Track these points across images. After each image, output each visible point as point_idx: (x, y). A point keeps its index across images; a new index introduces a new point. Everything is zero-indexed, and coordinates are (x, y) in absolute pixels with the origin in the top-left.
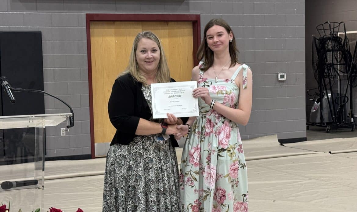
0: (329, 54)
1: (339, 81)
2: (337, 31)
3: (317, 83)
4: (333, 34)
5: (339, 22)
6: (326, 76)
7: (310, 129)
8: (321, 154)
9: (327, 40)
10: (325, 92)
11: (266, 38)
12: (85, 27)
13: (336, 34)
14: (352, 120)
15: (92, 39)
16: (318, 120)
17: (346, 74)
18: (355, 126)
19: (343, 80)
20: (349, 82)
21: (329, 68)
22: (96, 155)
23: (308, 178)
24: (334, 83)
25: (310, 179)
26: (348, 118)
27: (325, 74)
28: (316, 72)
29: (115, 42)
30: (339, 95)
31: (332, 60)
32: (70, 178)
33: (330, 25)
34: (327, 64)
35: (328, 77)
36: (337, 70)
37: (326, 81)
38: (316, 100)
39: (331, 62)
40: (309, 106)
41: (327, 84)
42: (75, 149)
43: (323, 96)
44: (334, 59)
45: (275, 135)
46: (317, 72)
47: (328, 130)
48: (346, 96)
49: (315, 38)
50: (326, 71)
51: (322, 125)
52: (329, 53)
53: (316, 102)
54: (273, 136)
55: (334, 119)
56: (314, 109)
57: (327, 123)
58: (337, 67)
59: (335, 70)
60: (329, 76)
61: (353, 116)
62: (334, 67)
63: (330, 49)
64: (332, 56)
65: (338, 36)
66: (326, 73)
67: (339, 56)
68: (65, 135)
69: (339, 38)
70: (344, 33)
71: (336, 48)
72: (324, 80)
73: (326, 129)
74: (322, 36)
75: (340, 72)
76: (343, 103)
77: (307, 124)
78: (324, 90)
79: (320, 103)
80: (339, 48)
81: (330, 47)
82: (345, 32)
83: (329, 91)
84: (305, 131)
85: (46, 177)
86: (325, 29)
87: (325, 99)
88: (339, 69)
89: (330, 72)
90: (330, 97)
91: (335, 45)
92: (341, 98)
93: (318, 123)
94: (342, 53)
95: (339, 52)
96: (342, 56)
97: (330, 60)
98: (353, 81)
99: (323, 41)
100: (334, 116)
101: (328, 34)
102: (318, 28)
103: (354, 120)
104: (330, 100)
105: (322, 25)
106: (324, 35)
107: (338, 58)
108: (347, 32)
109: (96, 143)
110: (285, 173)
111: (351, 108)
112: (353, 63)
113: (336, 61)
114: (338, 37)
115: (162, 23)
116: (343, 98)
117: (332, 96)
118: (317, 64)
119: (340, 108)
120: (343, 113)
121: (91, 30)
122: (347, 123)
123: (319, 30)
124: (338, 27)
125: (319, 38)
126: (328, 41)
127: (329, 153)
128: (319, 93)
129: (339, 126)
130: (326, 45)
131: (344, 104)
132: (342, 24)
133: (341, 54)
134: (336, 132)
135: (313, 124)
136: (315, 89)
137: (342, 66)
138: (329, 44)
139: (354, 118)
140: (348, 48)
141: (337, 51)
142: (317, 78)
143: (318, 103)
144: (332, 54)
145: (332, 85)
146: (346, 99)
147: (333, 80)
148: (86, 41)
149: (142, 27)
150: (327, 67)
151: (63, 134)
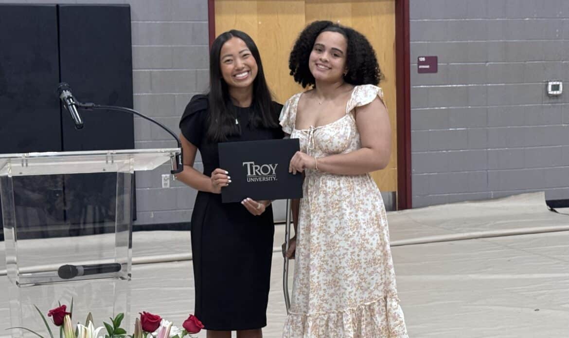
11: (527, 19)
15: (218, 18)
29: (258, 24)
42: (185, 212)
45: (540, 192)
54: (536, 193)
85: (134, 260)
148: (207, 22)
151: (166, 184)
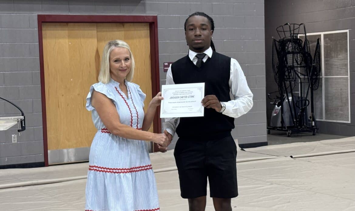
0: (290, 57)
1: (300, 84)
2: (297, 33)
3: (278, 86)
4: (293, 36)
5: (300, 24)
6: (286, 79)
7: (271, 133)
8: (283, 159)
9: (287, 43)
10: (285, 95)
11: (225, 40)
12: (37, 29)
13: (296, 36)
14: (313, 124)
15: (45, 42)
16: (279, 124)
17: (306, 77)
18: (316, 129)
19: (303, 83)
20: (310, 85)
21: (289, 71)
22: (50, 162)
23: (269, 183)
24: (295, 86)
25: (272, 184)
26: (309, 122)
27: (285, 77)
28: (276, 75)
29: (69, 44)
30: (300, 98)
31: (292, 62)
32: (22, 187)
33: (290, 26)
34: (287, 67)
35: (288, 80)
36: (297, 73)
37: (286, 84)
38: (277, 104)
39: (292, 65)
40: (269, 110)
41: (288, 88)
42: (27, 157)
43: (284, 99)
44: (295, 61)
46: (278, 74)
47: (289, 134)
48: (307, 99)
49: (275, 40)
50: (287, 74)
51: (284, 129)
52: (289, 55)
53: (276, 106)
55: (296, 122)
56: (275, 113)
57: (288, 127)
58: (297, 70)
59: (296, 73)
60: (289, 78)
61: (314, 120)
62: (294, 70)
63: (290, 51)
64: (292, 59)
65: (298, 37)
66: (287, 76)
67: (299, 58)
68: (16, 142)
69: (300, 40)
70: (304, 35)
71: (296, 50)
72: (284, 83)
73: (287, 133)
74: (282, 38)
75: (301, 75)
76: (304, 106)
77: (267, 128)
78: (284, 93)
79: (280, 107)
80: (299, 50)
81: (290, 49)
82: (306, 34)
83: (290, 94)
84: (266, 135)
86: (284, 30)
87: (286, 102)
88: (299, 72)
89: (290, 74)
90: (290, 100)
91: (295, 47)
92: (302, 101)
93: (280, 127)
94: (302, 55)
95: (300, 54)
96: (303, 59)
97: (290, 62)
98: (314, 84)
99: (283, 43)
100: (295, 120)
101: (288, 36)
102: (278, 29)
103: (315, 123)
104: (290, 103)
105: (282, 27)
106: (284, 37)
107: (299, 60)
108: (307, 34)
109: (49, 150)
110: (246, 179)
111: (312, 111)
112: (313, 65)
113: (296, 63)
114: (298, 39)
115: (118, 24)
116: (304, 102)
117: (293, 99)
118: (277, 67)
119: (301, 112)
120: (304, 117)
121: (43, 32)
122: (308, 126)
123: (279, 32)
124: (298, 28)
125: (280, 40)
126: (289, 43)
127: (290, 157)
128: (280, 96)
129: (300, 130)
130: (286, 48)
131: (305, 108)
132: (302, 25)
133: (301, 57)
134: (298, 136)
135: (274, 128)
136: (276, 92)
137: (302, 69)
138: (289, 46)
139: (316, 122)
140: (309, 50)
141: (297, 53)
142: (278, 81)
143: (278, 106)
144: (292, 57)
145: (293, 88)
146: (307, 102)
147: (294, 83)
148: (38, 43)
149: (97, 28)
150: (288, 70)
151: (14, 141)
